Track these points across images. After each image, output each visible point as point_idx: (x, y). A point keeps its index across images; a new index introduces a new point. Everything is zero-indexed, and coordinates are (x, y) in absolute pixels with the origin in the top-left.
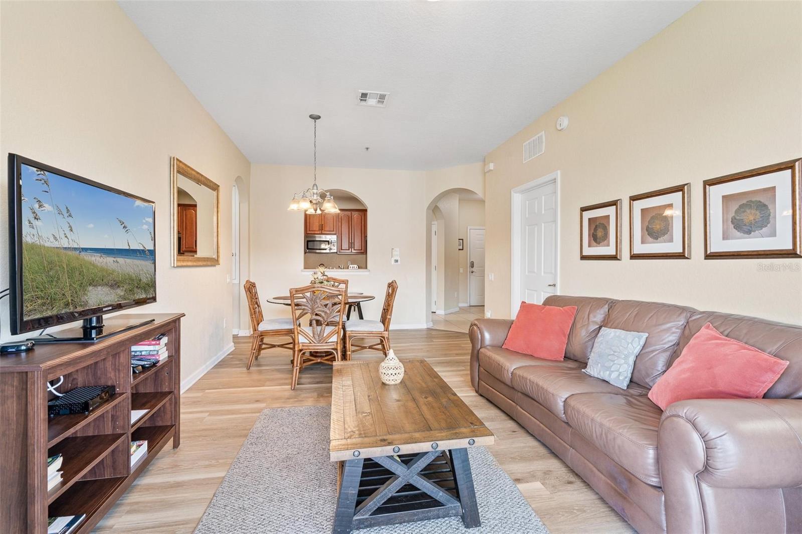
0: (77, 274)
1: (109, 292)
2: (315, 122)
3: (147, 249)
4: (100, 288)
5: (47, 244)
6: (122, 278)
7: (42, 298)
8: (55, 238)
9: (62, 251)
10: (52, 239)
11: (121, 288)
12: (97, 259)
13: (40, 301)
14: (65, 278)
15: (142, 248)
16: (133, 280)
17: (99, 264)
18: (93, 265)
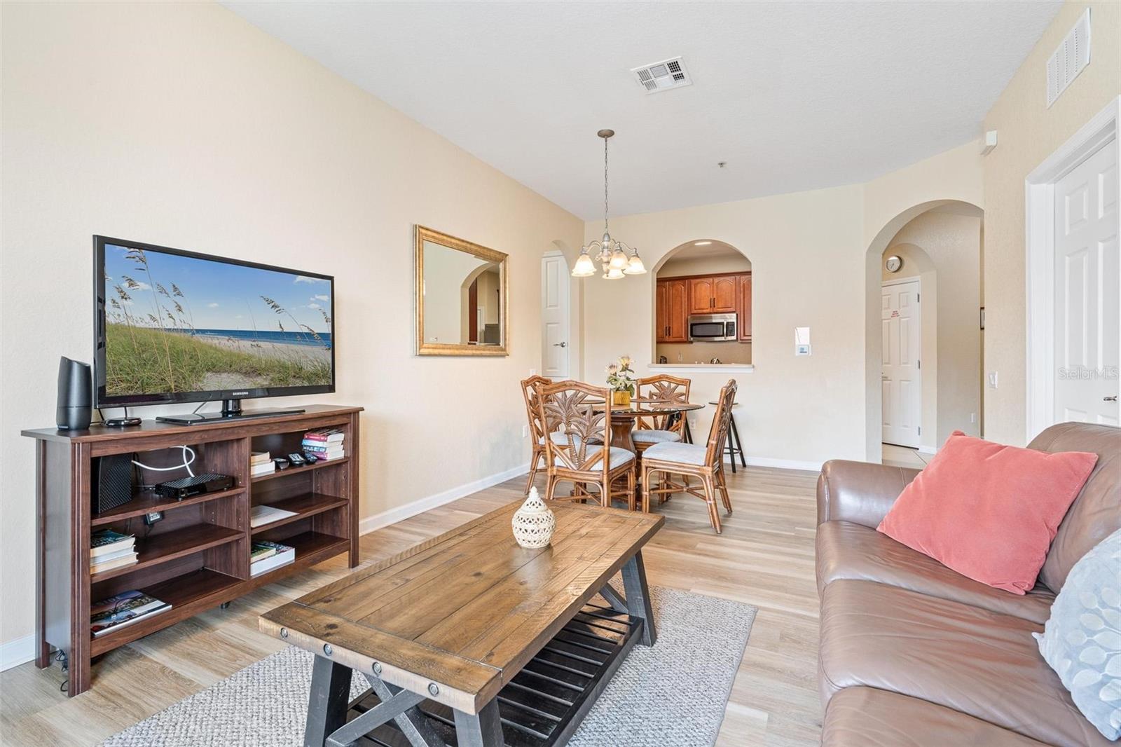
0: (187, 357)
1: (241, 380)
2: (606, 141)
3: (316, 332)
4: (224, 375)
5: (142, 325)
6: (266, 365)
7: (128, 381)
8: (153, 319)
9: (164, 332)
10: (148, 319)
11: (265, 377)
12: (224, 343)
13: (123, 385)
14: (166, 362)
15: (307, 331)
16: (287, 368)
17: (224, 348)
18: (216, 349)
